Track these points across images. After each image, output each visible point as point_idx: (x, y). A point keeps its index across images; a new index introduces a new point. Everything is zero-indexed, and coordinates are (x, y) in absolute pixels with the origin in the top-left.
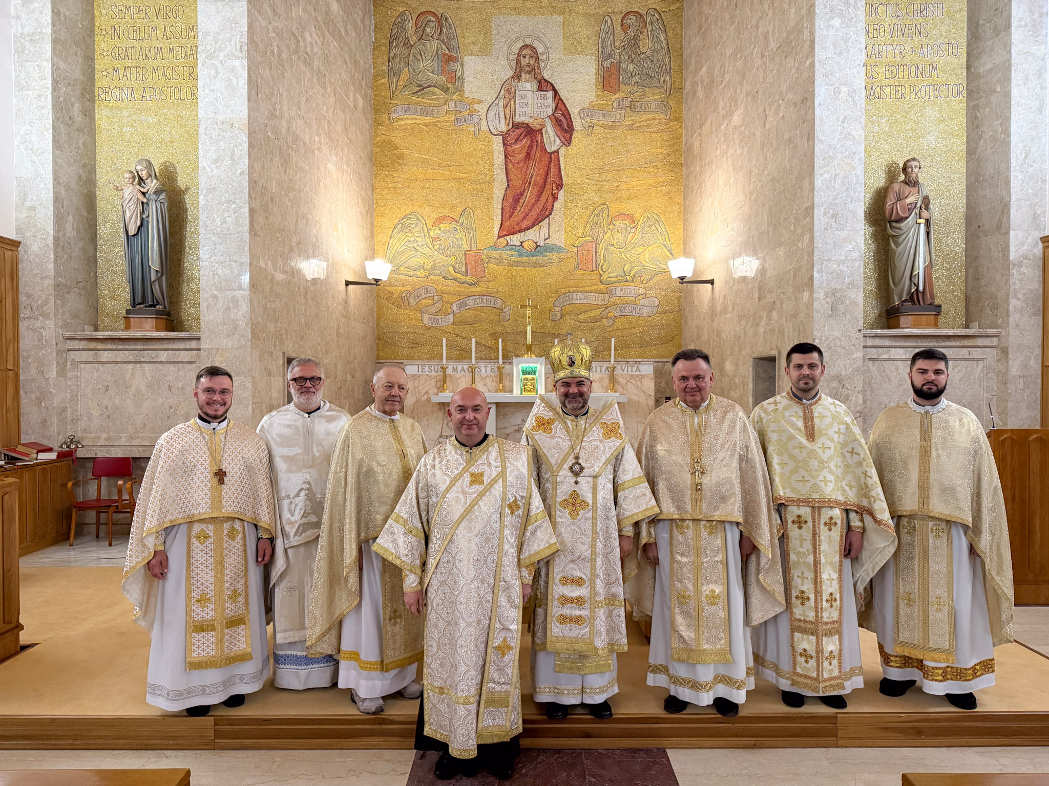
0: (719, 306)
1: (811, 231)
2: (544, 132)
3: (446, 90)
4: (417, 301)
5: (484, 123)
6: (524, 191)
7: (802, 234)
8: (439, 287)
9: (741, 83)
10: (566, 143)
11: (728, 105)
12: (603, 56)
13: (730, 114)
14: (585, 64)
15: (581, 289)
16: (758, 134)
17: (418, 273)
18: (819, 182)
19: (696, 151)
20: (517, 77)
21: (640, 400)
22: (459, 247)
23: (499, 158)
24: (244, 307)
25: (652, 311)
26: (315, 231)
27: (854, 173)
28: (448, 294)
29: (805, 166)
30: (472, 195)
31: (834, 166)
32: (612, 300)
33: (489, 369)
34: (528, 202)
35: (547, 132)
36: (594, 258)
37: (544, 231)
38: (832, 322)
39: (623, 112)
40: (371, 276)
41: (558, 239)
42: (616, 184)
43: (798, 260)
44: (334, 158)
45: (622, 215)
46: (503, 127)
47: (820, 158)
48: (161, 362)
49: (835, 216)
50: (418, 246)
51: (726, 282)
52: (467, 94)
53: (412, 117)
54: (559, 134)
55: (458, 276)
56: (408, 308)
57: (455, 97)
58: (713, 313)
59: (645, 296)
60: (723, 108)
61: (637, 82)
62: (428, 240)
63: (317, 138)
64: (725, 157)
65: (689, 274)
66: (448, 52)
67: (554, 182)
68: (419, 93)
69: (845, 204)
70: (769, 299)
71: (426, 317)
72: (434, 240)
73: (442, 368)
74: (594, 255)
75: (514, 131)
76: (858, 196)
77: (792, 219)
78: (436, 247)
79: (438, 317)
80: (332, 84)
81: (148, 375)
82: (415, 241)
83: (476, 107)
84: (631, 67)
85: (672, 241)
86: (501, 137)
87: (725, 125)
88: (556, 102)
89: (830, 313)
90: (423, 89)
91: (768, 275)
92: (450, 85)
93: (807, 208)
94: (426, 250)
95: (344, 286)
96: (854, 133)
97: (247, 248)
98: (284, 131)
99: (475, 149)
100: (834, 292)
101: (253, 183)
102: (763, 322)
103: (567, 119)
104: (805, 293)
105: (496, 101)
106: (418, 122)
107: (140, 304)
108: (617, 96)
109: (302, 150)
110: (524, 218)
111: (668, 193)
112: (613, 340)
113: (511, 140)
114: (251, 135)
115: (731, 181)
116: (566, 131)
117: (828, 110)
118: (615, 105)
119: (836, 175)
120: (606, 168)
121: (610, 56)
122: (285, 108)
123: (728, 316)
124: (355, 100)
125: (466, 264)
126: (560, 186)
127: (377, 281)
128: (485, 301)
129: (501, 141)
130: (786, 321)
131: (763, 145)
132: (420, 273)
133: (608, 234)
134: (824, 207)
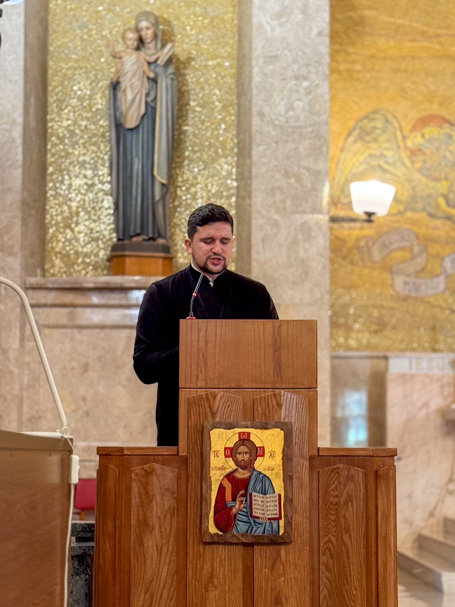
4: (385, 252)
8: (422, 231)
24: (322, 241)
28: (436, 241)
50: (387, 163)
56: (370, 264)
62: (404, 155)
71: (399, 280)
78: (418, 165)
79: (420, 281)
82: (383, 156)
127: (369, 214)
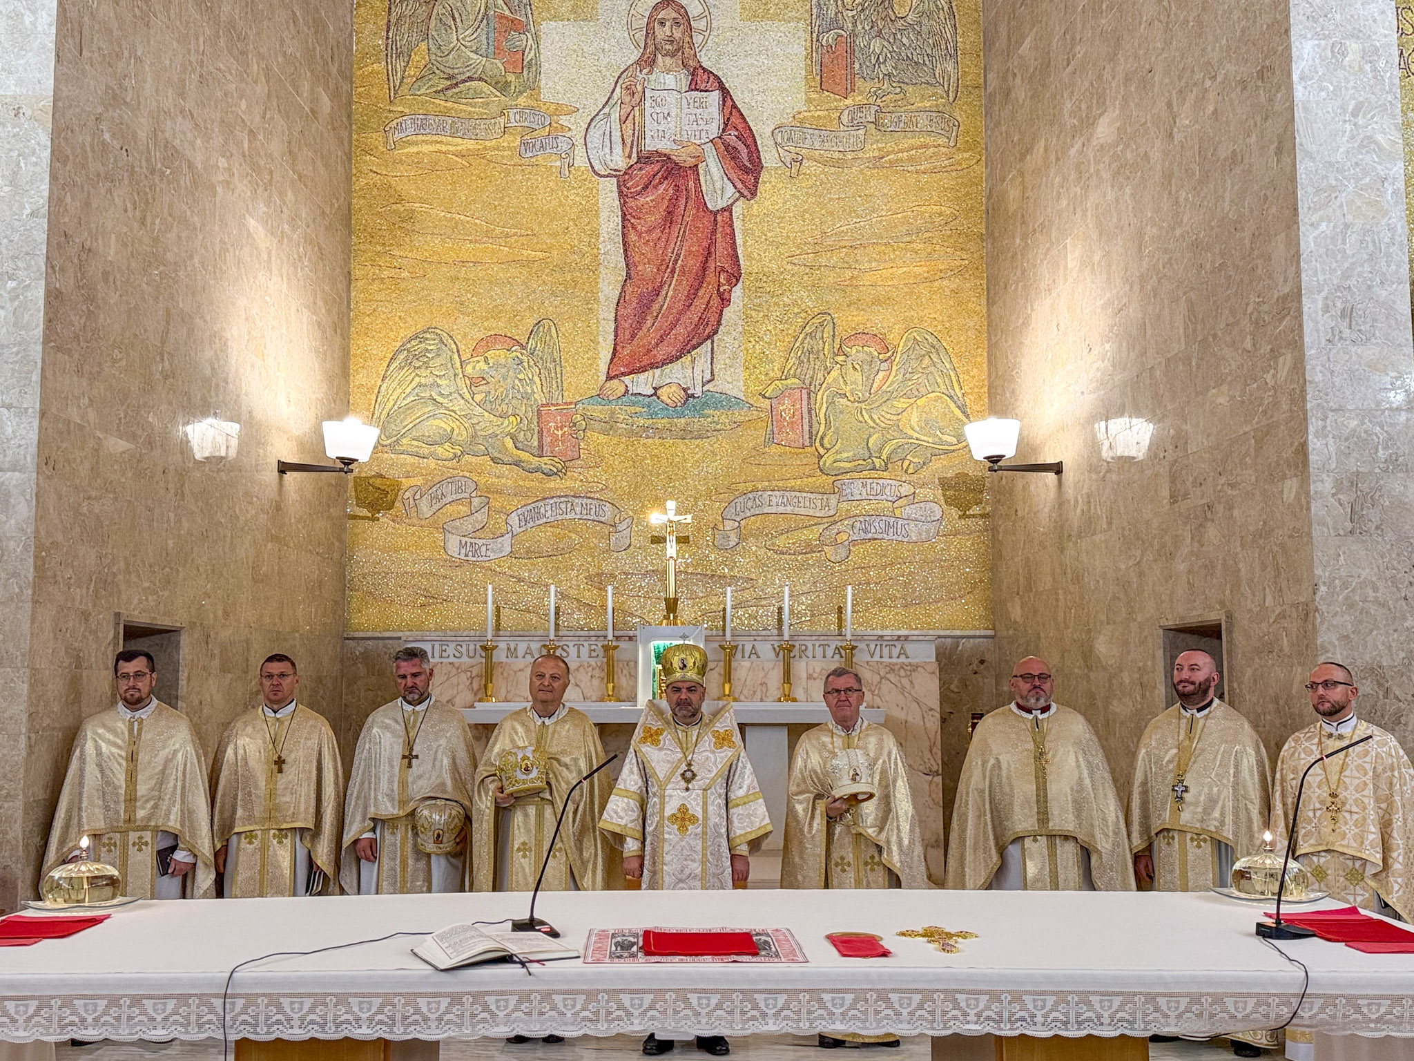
0: (1075, 517)
1: (1296, 344)
2: (701, 172)
3: (503, 87)
4: (436, 507)
5: (580, 153)
6: (661, 287)
7: (1275, 354)
8: (483, 480)
9: (1112, 58)
10: (746, 193)
11: (1083, 106)
12: (820, 24)
13: (1088, 123)
14: (784, 40)
15: (781, 484)
16: (1155, 155)
17: (440, 450)
18: (1309, 240)
19: (1012, 207)
20: (648, 62)
21: (910, 719)
22: (526, 397)
23: (610, 223)
24: (23, 510)
25: (928, 531)
26: (209, 354)
27: (1384, 222)
28: (500, 493)
29: (1274, 210)
30: (554, 294)
31: (1341, 206)
32: (844, 506)
33: (585, 651)
34: (669, 308)
35: (707, 171)
36: (806, 421)
37: (702, 365)
38: (1354, 547)
39: (862, 132)
40: (333, 451)
41: (732, 382)
42: (848, 274)
43: (1265, 412)
44: (263, 208)
45: (860, 335)
46: (619, 160)
47: (1310, 190)
49: (1348, 314)
51: (1092, 469)
52: (545, 95)
53: (435, 138)
54: (733, 176)
55: (524, 455)
56: (415, 521)
57: (522, 101)
58: (1062, 534)
59: (912, 498)
60: (1073, 114)
61: (889, 75)
62: (461, 384)
63: (223, 163)
64: (1079, 211)
65: (1009, 451)
66: (507, 13)
67: (723, 269)
68: (449, 93)
69: (1369, 287)
70: (1197, 499)
71: (454, 541)
72: (473, 383)
73: (484, 648)
74: (806, 415)
75: (641, 169)
76: (1397, 272)
77: (1246, 324)
79: (480, 542)
80: (261, 57)
83: (564, 120)
84: (876, 45)
85: (966, 389)
86: (615, 180)
87: (1077, 147)
88: (727, 111)
89: (1349, 525)
90: (456, 84)
91: (1192, 448)
92: (511, 78)
93: (1284, 298)
94: (458, 405)
95: (276, 473)
96: (1379, 137)
97: (36, 377)
98: (142, 135)
99: (561, 204)
100: (1354, 480)
101: (59, 237)
102: (1185, 551)
103: (747, 146)
104: (1288, 483)
105: (606, 110)
106: (444, 148)
108: (848, 102)
109: (186, 181)
110: (662, 339)
111: (955, 292)
112: (850, 588)
113: (634, 185)
114: (60, 133)
115: (1096, 258)
116: (746, 171)
117: (1322, 89)
118: (845, 119)
119: (1347, 226)
120: (829, 242)
121: (834, 24)
122: (148, 88)
123: (1099, 538)
124: (315, 100)
125: (540, 432)
126: (735, 277)
127: (347, 462)
128: (578, 509)
129: (615, 188)
130: (1243, 546)
131: (1168, 177)
132: (443, 451)
133: (834, 373)
134: (1323, 294)
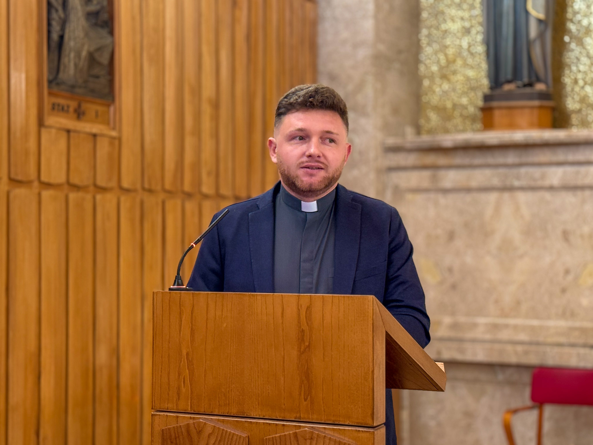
48: (551, 188)
81: (525, 212)
107: (509, 82)
